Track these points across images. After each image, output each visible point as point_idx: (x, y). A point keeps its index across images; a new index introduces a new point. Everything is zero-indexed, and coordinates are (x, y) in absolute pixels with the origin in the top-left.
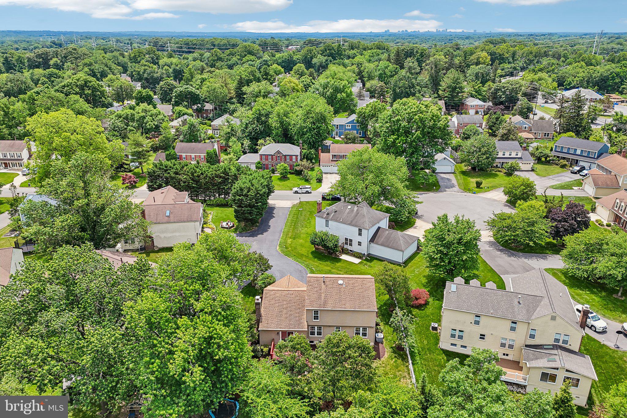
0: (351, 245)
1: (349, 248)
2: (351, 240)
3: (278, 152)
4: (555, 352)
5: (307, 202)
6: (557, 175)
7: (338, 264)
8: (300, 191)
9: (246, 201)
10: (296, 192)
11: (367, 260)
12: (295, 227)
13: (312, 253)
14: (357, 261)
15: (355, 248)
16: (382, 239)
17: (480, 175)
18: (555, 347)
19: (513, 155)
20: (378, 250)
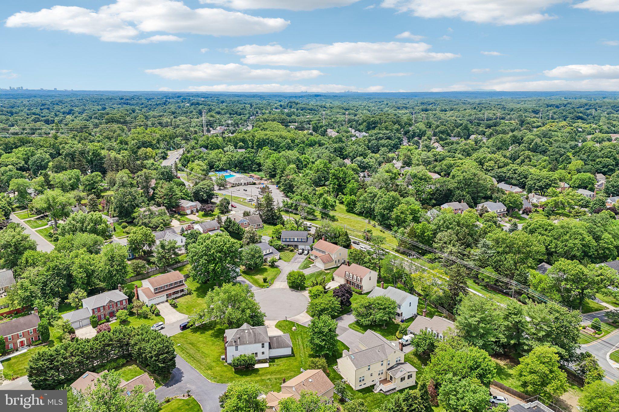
0: (257, 356)
1: (256, 359)
2: (256, 353)
3: (110, 301)
4: (399, 367)
6: (293, 258)
11: (270, 362)
13: (235, 372)
15: (260, 357)
16: (276, 344)
17: (257, 272)
18: (398, 364)
19: (268, 252)
20: (275, 352)
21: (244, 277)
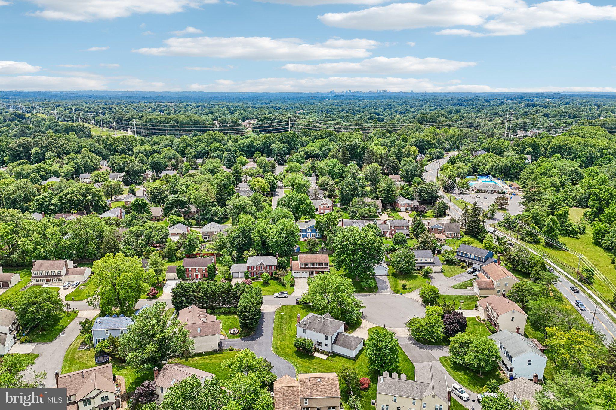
1: (320, 347)
2: (321, 343)
3: (261, 264)
5: (286, 306)
6: (458, 275)
7: (314, 361)
10: (277, 297)
11: (331, 356)
12: (281, 331)
13: (296, 352)
14: (325, 357)
15: (323, 348)
16: (340, 342)
19: (428, 261)
20: (338, 349)
21: (389, 279)
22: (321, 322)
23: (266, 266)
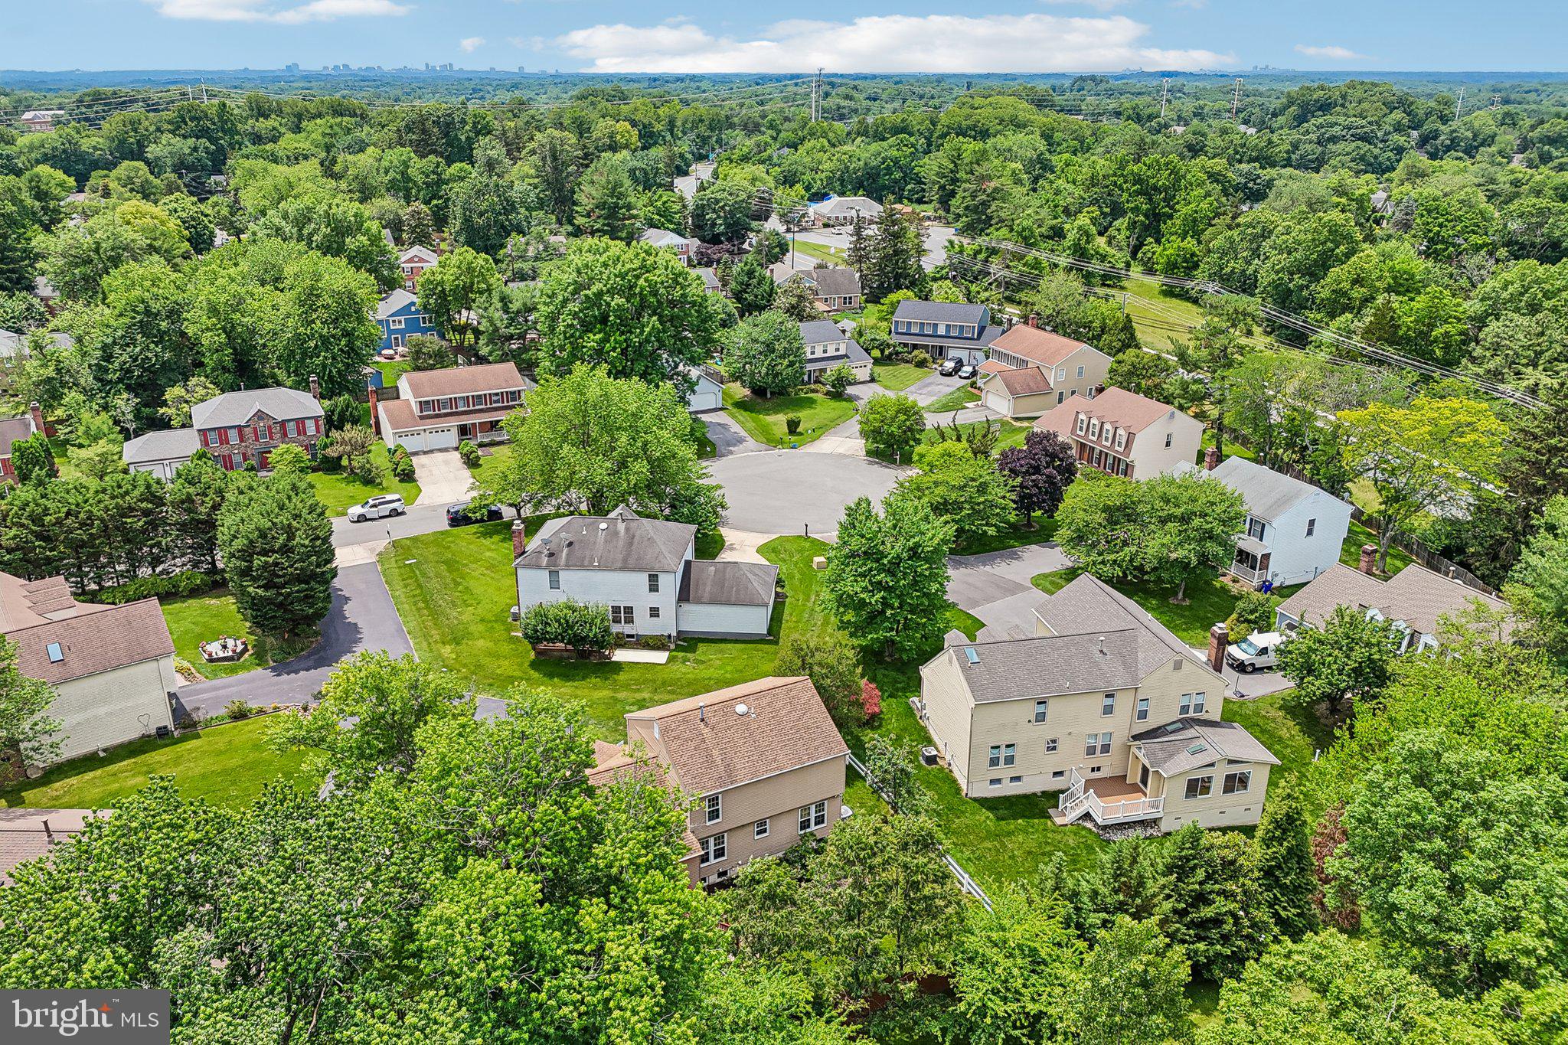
0: (630, 620)
1: (628, 629)
2: (629, 610)
3: (260, 415)
4: (1190, 733)
5: (415, 540)
6: (919, 384)
7: (622, 677)
8: (372, 513)
9: (290, 567)
10: (362, 519)
11: (678, 648)
12: (435, 613)
13: (534, 665)
14: (659, 657)
15: (643, 625)
16: (708, 589)
17: (779, 405)
18: (1187, 723)
19: (831, 352)
20: (703, 618)
21: (734, 417)
22: (616, 533)
23: (283, 423)
